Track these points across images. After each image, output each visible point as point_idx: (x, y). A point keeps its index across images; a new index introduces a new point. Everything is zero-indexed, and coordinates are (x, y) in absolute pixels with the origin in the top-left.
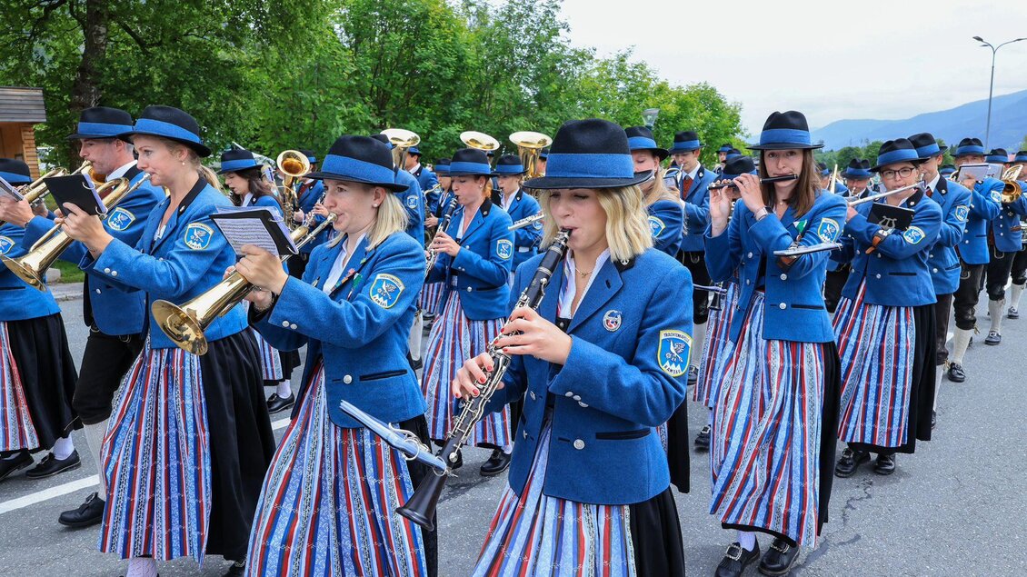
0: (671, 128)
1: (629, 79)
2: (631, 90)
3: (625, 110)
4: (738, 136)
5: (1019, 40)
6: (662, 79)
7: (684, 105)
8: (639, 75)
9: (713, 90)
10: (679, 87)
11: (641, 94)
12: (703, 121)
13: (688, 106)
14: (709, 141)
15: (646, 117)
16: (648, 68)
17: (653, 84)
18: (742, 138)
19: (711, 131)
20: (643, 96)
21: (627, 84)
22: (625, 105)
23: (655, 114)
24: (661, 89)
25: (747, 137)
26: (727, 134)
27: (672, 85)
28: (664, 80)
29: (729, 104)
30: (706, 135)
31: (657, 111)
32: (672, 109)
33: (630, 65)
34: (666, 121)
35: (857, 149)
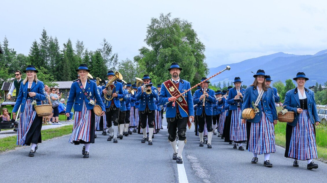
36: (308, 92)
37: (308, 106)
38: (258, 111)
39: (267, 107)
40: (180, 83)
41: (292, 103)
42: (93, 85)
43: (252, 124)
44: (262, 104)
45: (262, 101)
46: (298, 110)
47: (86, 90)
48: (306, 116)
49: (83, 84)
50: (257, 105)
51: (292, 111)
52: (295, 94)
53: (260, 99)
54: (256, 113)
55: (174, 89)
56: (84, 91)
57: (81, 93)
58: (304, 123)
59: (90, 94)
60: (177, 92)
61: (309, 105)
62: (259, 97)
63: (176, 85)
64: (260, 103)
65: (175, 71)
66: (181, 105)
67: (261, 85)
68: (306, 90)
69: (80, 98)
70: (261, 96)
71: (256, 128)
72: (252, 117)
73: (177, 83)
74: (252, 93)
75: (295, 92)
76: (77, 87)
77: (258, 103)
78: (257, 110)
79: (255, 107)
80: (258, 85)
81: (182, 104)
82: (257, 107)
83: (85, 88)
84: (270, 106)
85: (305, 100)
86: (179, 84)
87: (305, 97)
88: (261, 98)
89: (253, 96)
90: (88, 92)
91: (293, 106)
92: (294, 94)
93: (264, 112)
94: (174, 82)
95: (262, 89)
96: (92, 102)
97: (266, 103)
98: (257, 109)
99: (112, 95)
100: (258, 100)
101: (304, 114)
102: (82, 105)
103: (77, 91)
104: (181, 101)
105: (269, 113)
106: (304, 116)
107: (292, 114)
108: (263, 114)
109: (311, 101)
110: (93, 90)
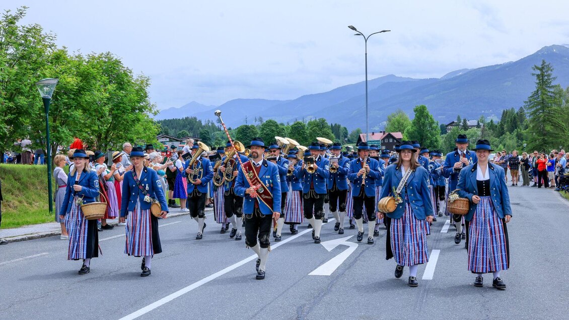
0: (72, 102)
1: (21, 45)
2: (23, 57)
3: (16, 80)
4: (146, 112)
5: (384, 31)
6: (60, 47)
7: (85, 77)
8: (32, 40)
9: (118, 62)
10: (79, 57)
11: (35, 62)
12: (107, 95)
13: (90, 77)
14: (115, 117)
15: (41, 88)
16: (43, 33)
17: (48, 52)
18: (151, 116)
19: (117, 106)
20: (37, 66)
21: (17, 49)
22: (17, 74)
23: (52, 85)
24: (58, 58)
25: (155, 114)
26: (133, 109)
27: (71, 53)
28: (61, 48)
29: (135, 77)
30: (111, 110)
31: (55, 81)
32: (72, 81)
33: (21, 29)
34: (66, 94)
35: (253, 127)
36: (493, 170)
37: (491, 191)
38: (401, 201)
39: (415, 196)
40: (263, 166)
41: (468, 186)
42: (151, 175)
43: (392, 220)
44: (406, 192)
45: (406, 187)
46: (474, 197)
47: (142, 181)
48: (488, 205)
49: (137, 173)
50: (399, 192)
51: (466, 198)
52: (473, 172)
53: (404, 183)
54: (397, 203)
55: (253, 175)
56: (138, 183)
57: (134, 186)
58: (484, 217)
59: (147, 188)
60: (257, 179)
61: (493, 189)
62: (402, 180)
63: (256, 168)
64: (404, 190)
65: (254, 150)
66: (261, 197)
67: (407, 164)
68: (490, 166)
69: (134, 194)
70: (407, 179)
71: (397, 226)
72: (392, 210)
73: (258, 166)
74: (393, 175)
75: (473, 170)
76: (131, 178)
77: (402, 188)
78: (398, 200)
79: (396, 195)
80: (404, 163)
81: (263, 196)
82: (399, 194)
83: (139, 180)
84: (421, 193)
85: (487, 182)
86: (261, 167)
87: (487, 177)
88: (405, 181)
89: (394, 180)
90: (143, 185)
91: (468, 191)
92: (471, 172)
93: (409, 204)
94: (255, 165)
95: (409, 169)
96: (147, 198)
97: (413, 191)
98: (399, 198)
99: (232, 173)
100: (401, 185)
101: (485, 203)
102: (135, 202)
103: (130, 184)
104: (262, 192)
105: (418, 206)
106: (485, 206)
107: (465, 202)
108: (407, 206)
109: (496, 184)
110: (150, 181)
